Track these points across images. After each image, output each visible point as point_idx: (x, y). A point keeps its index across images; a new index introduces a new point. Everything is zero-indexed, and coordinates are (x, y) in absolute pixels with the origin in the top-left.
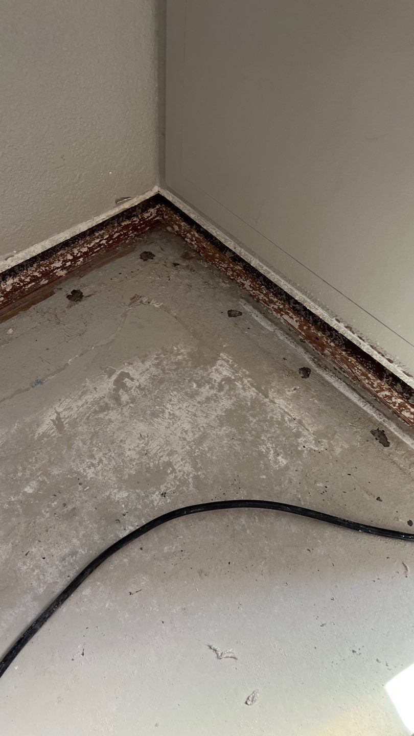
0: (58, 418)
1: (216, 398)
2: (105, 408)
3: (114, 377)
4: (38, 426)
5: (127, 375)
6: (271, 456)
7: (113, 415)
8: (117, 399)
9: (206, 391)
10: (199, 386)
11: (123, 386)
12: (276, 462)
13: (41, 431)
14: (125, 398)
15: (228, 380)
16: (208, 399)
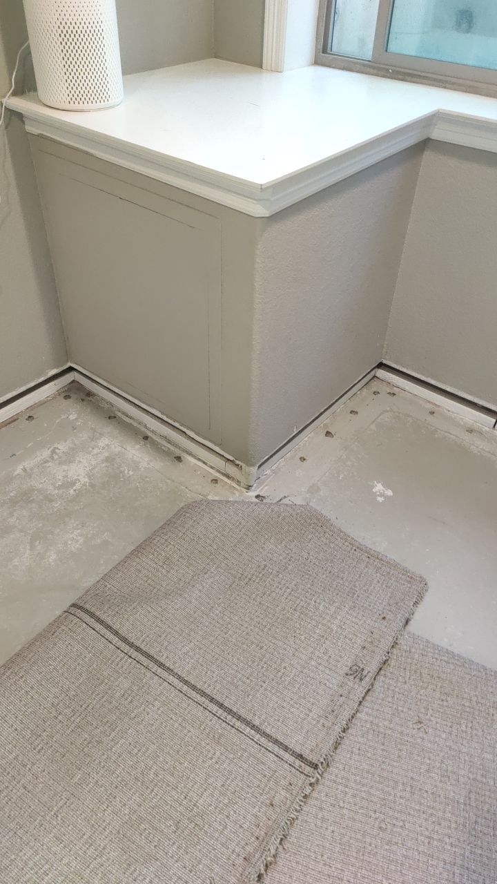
0: (24, 468)
1: (100, 453)
2: (47, 461)
3: (50, 450)
4: (14, 471)
5: (57, 448)
6: (126, 472)
7: (50, 464)
8: (52, 457)
9: (96, 451)
10: (93, 449)
11: (55, 453)
12: (128, 473)
13: (16, 473)
14: (56, 457)
15: (107, 445)
16: (97, 454)
